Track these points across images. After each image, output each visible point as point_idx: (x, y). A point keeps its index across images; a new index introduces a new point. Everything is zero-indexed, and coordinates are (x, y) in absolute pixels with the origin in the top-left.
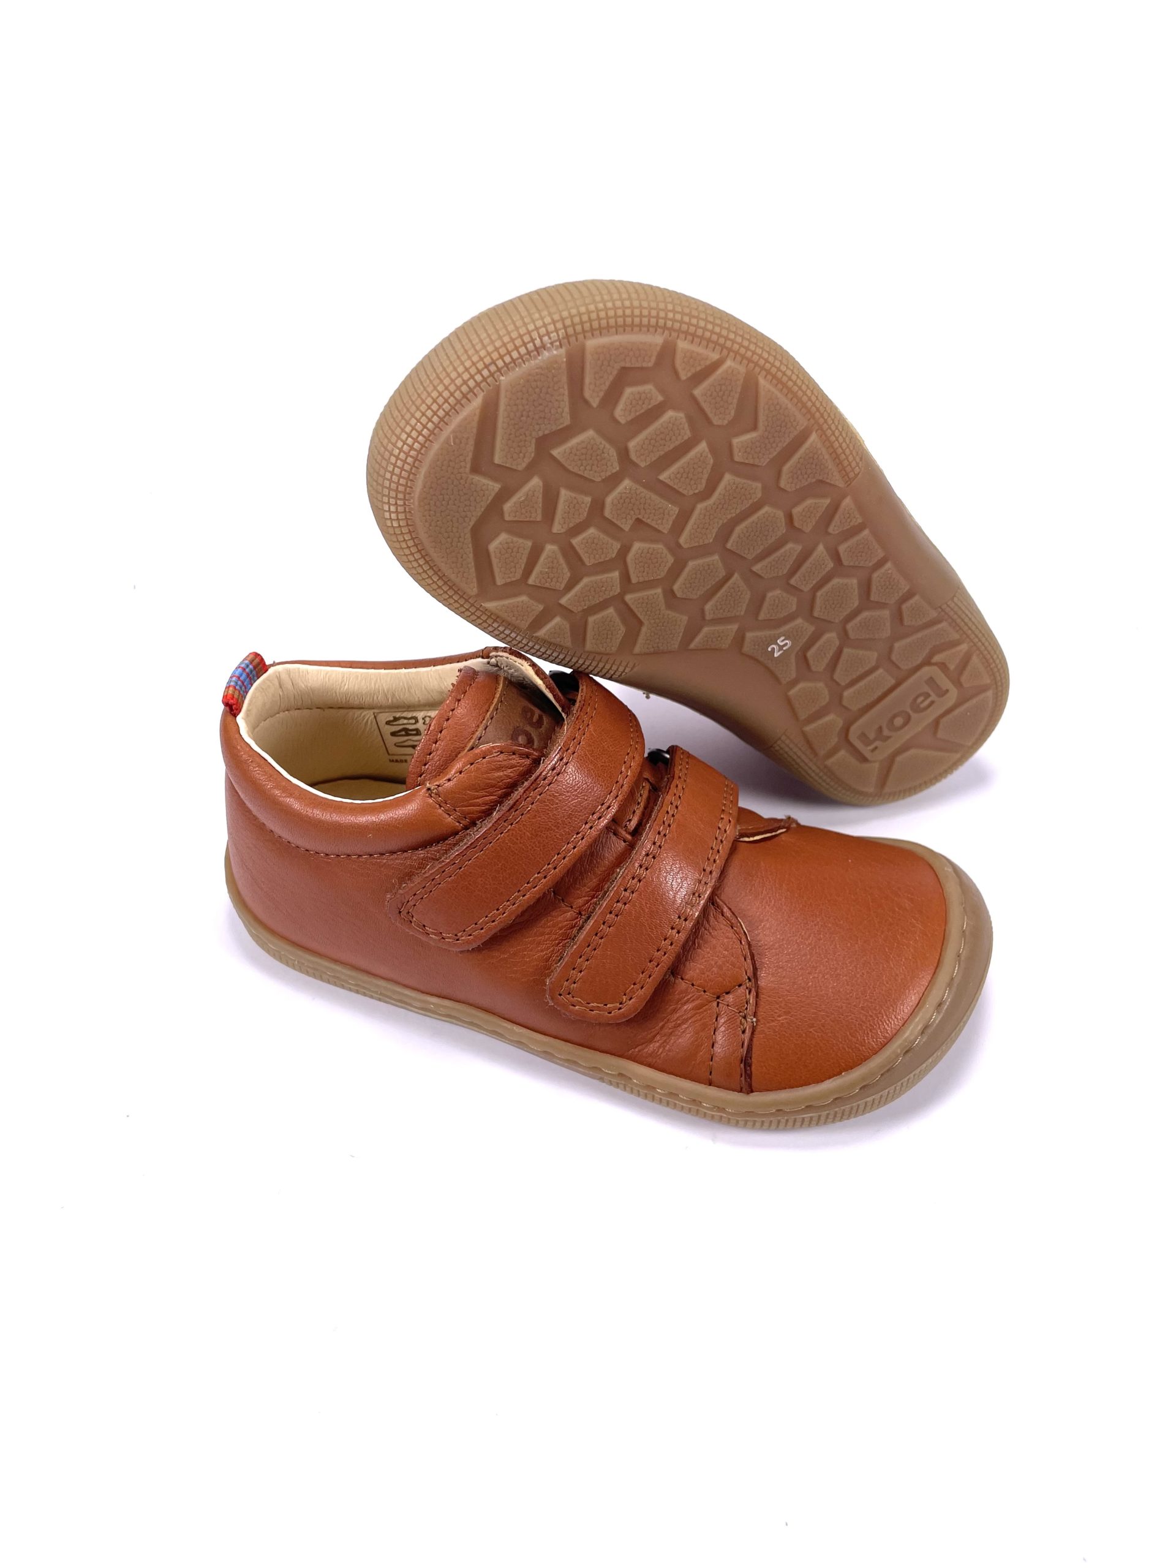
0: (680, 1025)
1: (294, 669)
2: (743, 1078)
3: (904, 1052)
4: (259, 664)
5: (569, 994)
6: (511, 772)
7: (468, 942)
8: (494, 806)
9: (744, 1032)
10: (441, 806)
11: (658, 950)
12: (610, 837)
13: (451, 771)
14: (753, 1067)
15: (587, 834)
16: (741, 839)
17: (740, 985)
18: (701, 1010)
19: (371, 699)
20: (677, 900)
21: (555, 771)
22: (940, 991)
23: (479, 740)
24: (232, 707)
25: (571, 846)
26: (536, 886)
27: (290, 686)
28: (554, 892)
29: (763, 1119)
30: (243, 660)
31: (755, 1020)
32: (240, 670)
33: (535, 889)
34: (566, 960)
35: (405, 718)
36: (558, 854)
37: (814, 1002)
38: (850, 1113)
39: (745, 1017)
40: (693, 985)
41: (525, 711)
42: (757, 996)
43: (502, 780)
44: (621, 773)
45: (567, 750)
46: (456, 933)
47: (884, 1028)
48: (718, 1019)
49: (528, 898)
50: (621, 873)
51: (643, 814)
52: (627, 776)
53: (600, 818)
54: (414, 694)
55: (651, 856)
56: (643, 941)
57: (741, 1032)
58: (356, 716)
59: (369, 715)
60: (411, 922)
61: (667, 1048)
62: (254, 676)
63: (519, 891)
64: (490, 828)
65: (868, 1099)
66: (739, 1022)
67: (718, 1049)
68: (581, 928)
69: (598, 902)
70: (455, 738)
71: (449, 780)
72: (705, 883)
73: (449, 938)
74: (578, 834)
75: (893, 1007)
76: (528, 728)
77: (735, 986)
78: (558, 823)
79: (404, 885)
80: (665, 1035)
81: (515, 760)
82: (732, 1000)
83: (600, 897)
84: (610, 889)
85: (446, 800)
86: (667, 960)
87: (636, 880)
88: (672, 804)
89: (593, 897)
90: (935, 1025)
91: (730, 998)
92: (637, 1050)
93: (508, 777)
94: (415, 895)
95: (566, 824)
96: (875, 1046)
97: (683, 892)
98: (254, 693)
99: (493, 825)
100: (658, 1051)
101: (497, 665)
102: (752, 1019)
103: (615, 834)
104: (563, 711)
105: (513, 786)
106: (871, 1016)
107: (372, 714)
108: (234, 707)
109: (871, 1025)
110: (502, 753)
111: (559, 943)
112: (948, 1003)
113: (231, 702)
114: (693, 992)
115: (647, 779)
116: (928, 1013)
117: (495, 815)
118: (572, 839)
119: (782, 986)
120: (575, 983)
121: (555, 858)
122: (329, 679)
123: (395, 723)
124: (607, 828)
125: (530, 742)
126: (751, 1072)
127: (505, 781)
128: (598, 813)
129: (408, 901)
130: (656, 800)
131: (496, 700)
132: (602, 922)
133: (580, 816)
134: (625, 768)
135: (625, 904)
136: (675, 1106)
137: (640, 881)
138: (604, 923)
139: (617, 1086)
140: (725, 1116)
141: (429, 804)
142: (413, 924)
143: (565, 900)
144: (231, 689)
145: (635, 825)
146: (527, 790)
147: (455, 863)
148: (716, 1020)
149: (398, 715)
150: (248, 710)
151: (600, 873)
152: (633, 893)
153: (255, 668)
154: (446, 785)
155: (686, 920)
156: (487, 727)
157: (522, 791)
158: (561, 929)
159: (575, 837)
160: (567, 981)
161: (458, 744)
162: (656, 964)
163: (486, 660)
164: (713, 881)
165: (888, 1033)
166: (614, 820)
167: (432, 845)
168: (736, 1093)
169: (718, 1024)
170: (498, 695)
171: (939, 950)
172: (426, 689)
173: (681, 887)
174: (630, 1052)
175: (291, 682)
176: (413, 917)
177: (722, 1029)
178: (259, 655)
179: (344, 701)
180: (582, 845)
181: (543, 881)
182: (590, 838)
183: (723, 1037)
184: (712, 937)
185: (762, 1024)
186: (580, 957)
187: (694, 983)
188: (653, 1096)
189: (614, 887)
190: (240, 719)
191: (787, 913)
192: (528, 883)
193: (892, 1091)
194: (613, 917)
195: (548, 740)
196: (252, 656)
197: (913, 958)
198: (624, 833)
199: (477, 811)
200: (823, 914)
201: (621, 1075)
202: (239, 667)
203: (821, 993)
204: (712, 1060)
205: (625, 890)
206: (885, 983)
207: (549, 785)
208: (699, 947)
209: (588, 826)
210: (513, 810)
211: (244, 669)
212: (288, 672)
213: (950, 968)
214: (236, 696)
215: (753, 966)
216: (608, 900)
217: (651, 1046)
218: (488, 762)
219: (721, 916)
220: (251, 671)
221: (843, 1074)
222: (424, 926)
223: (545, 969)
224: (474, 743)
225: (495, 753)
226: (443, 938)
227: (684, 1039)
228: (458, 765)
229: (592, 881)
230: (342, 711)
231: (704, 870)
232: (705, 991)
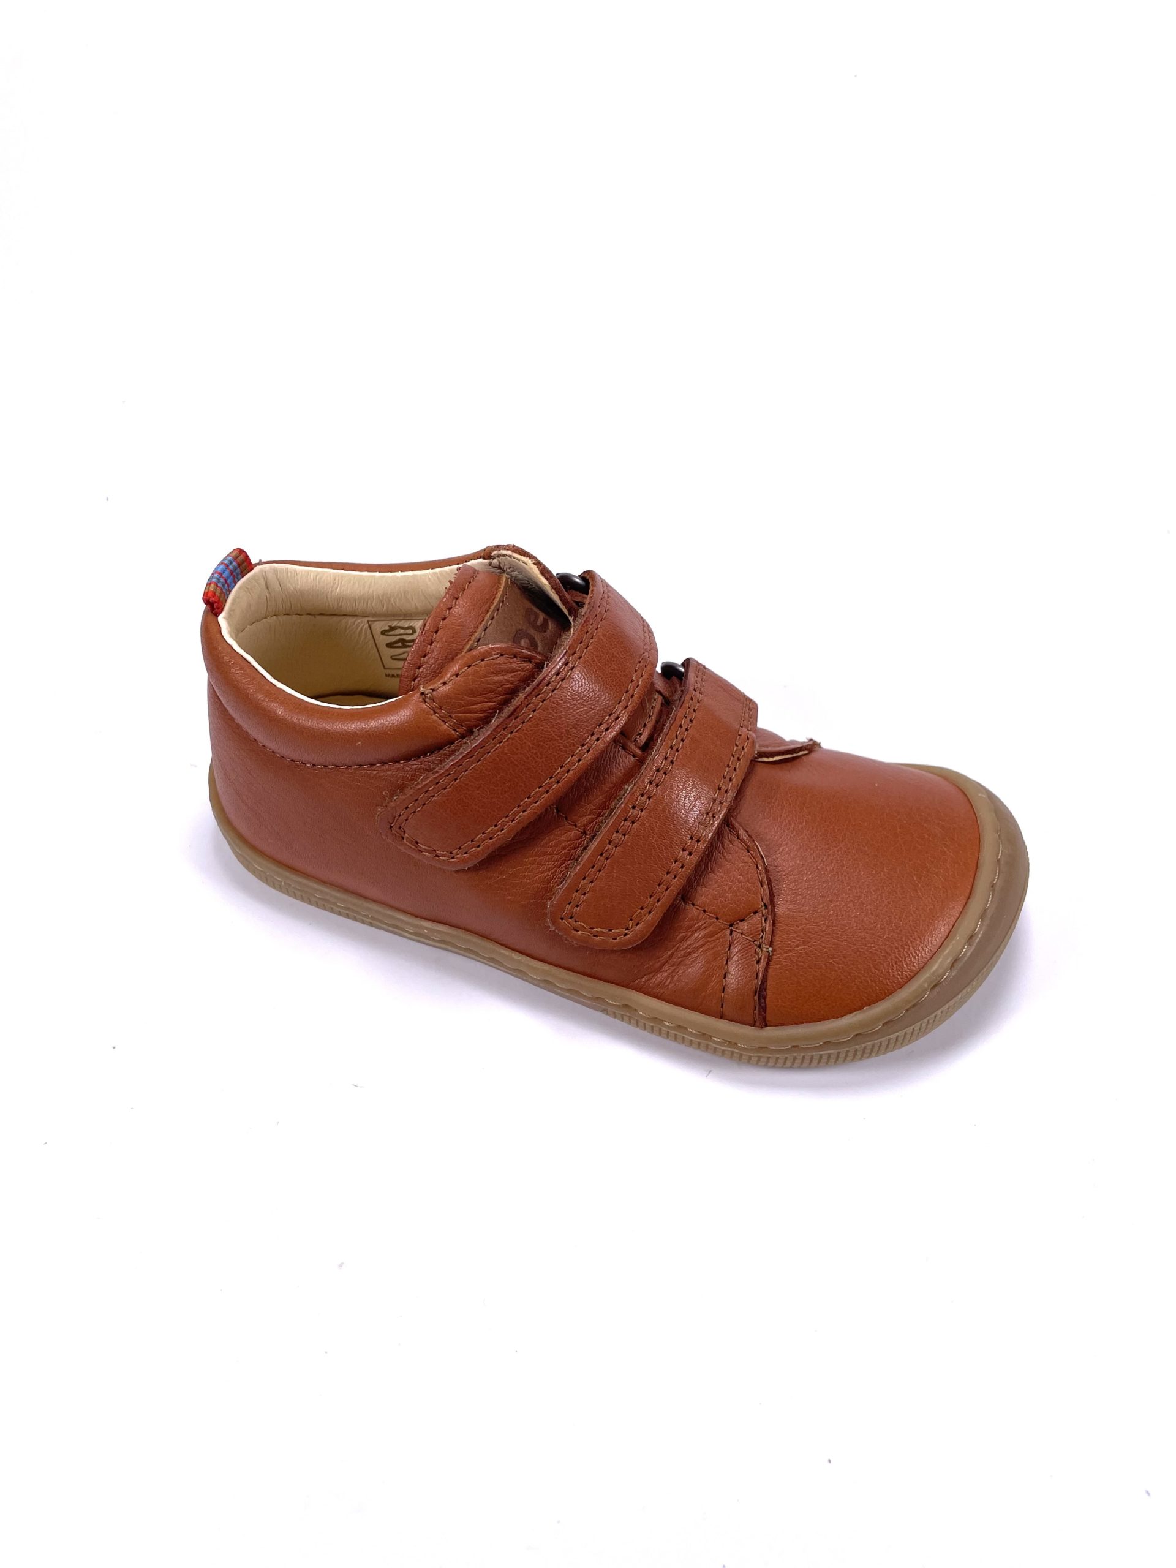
0: (690, 954)
1: (283, 569)
2: (756, 1012)
3: (932, 985)
4: (243, 562)
5: (571, 918)
6: (512, 677)
7: (464, 861)
8: (492, 713)
9: (758, 962)
10: (435, 713)
11: (668, 873)
12: (619, 751)
13: (446, 674)
14: (768, 999)
15: (593, 746)
16: (760, 760)
17: (755, 913)
18: (712, 939)
19: (365, 606)
20: (690, 819)
21: (559, 676)
22: (971, 922)
23: (478, 641)
24: (213, 604)
25: (575, 758)
26: (537, 801)
27: (277, 588)
28: (557, 809)
29: (778, 1056)
30: (226, 557)
31: (770, 949)
32: (222, 566)
33: (536, 805)
34: (569, 881)
35: (402, 628)
36: (562, 767)
37: (835, 931)
38: (872, 1051)
39: (760, 947)
40: (704, 911)
41: (528, 613)
42: (774, 925)
43: (502, 686)
44: (632, 682)
45: (573, 654)
46: (451, 850)
47: (911, 961)
48: (731, 948)
49: (528, 814)
50: (629, 789)
51: (655, 728)
52: (638, 686)
53: (607, 729)
54: (410, 600)
55: (662, 772)
56: (652, 862)
57: (755, 962)
58: (349, 625)
59: (363, 623)
60: (403, 838)
61: (675, 979)
62: (238, 574)
63: (519, 806)
64: (489, 736)
65: (891, 1036)
66: (753, 951)
67: (731, 980)
68: (585, 848)
69: (604, 821)
70: (452, 640)
71: (444, 683)
72: (720, 803)
73: (443, 856)
74: (583, 745)
75: (920, 938)
76: (532, 632)
77: (750, 913)
78: (562, 733)
79: (395, 798)
80: (673, 966)
81: (517, 664)
82: (746, 927)
83: (606, 815)
84: (618, 806)
85: (440, 705)
86: (676, 884)
87: (645, 797)
88: (686, 717)
89: (599, 815)
90: (966, 959)
91: (744, 926)
92: (643, 980)
93: (508, 681)
94: (407, 808)
95: (571, 735)
96: (900, 979)
97: (696, 811)
98: (237, 592)
99: (491, 733)
100: (666, 982)
101: (499, 567)
102: (768, 948)
103: (624, 748)
104: (570, 614)
105: (513, 692)
106: (897, 948)
107: (366, 622)
108: (215, 605)
109: (896, 957)
110: (502, 655)
111: (561, 864)
112: (980, 936)
113: (212, 599)
114: (704, 919)
115: (660, 693)
116: (957, 945)
117: (494, 722)
118: (577, 751)
119: (801, 914)
120: (577, 906)
121: (558, 771)
122: (319, 582)
123: (391, 633)
124: (614, 741)
125: (533, 645)
126: (766, 1006)
127: (505, 686)
128: (605, 724)
129: (400, 815)
130: (669, 713)
131: (496, 601)
132: (608, 841)
133: (586, 726)
134: (636, 677)
135: (633, 822)
136: (683, 1040)
137: (649, 798)
138: (610, 843)
139: (622, 1019)
140: (737, 1051)
141: (423, 710)
142: (405, 841)
143: (569, 818)
144: (212, 585)
145: (645, 739)
146: (528, 695)
147: (450, 774)
148: (729, 949)
149: (394, 624)
150: (231, 610)
151: (606, 789)
152: (642, 811)
153: (239, 565)
154: (441, 689)
155: (698, 841)
156: (487, 628)
157: (523, 697)
158: (564, 848)
159: (580, 748)
160: (569, 904)
161: (455, 645)
162: (665, 888)
163: (487, 561)
164: (729, 800)
165: (914, 966)
166: (623, 733)
167: (426, 755)
168: (750, 1027)
169: (731, 953)
170: (499, 595)
171: (972, 880)
172: (423, 594)
173: (694, 806)
174: (637, 982)
175: (278, 582)
176: (405, 832)
177: (736, 958)
178: (244, 551)
179: (336, 606)
180: (588, 757)
181: (545, 795)
182: (597, 750)
183: (736, 967)
184: (727, 861)
185: (778, 954)
186: (584, 879)
187: (706, 910)
188: (660, 1030)
189: (622, 803)
190: (222, 619)
191: (808, 837)
192: (528, 798)
193: (918, 1028)
194: (621, 836)
195: (553, 644)
196: (236, 552)
197: (943, 887)
198: (633, 746)
199: (474, 719)
200: (847, 840)
201: (626, 1006)
202: (221, 563)
203: (843, 922)
204: (723, 992)
205: (634, 808)
206: (913, 913)
207: (553, 691)
208: (712, 871)
209: (594, 738)
210: (513, 717)
211: (227, 566)
212: (276, 571)
213: (982, 899)
214: (218, 594)
215: (770, 893)
216: (615, 817)
217: (659, 976)
218: (487, 665)
219: (736, 839)
220: (235, 569)
221: (865, 1008)
222: (417, 843)
223: (546, 892)
224: (472, 645)
225: (495, 655)
226: (437, 856)
227: (694, 969)
228: (455, 668)
229: (598, 798)
230: (335, 619)
231: (720, 789)
232: (717, 918)
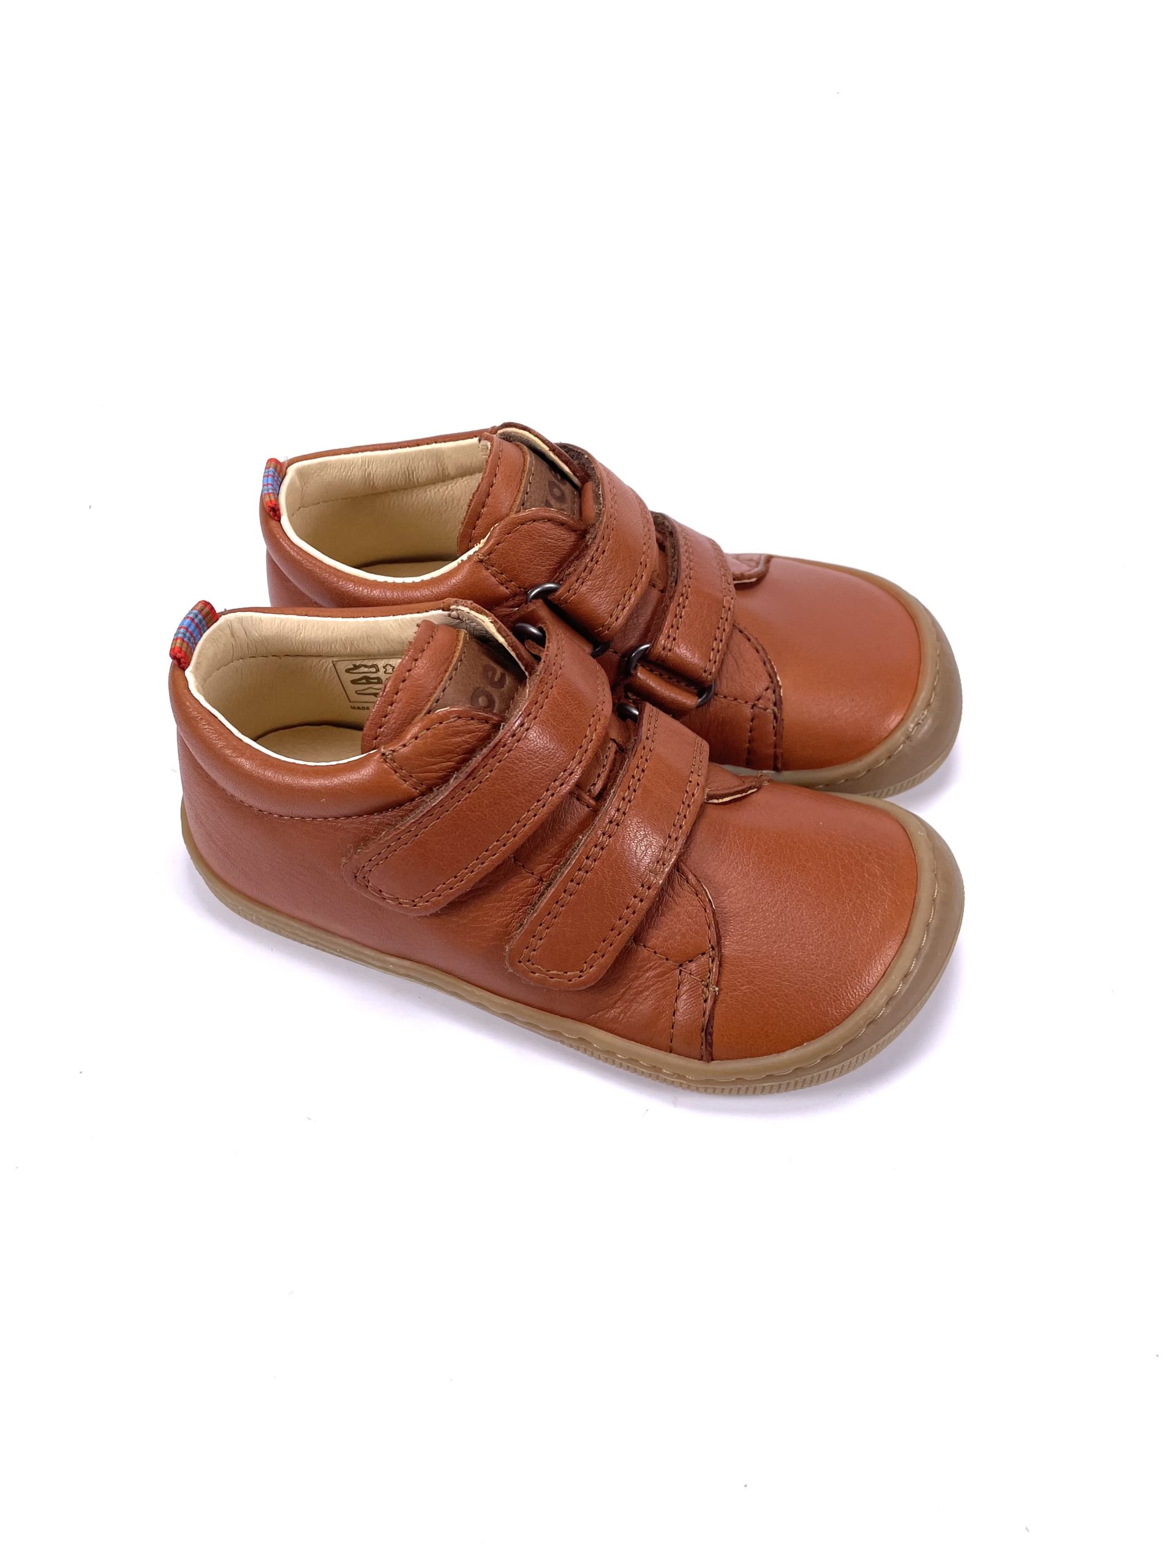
0: (641, 992)
1: (247, 617)
2: (703, 1047)
3: (867, 1023)
4: (208, 614)
5: (529, 961)
6: (470, 738)
7: (426, 908)
8: (451, 772)
9: (705, 1001)
10: (396, 772)
11: (620, 919)
12: (573, 802)
13: (406, 736)
14: (714, 1035)
15: (549, 801)
16: (710, 801)
17: (703, 954)
18: (662, 979)
19: (329, 648)
20: (641, 867)
21: (515, 738)
22: (907, 962)
23: (437, 702)
24: (180, 660)
25: (531, 813)
26: (495, 854)
27: (242, 634)
28: (514, 858)
29: (723, 1087)
30: (192, 610)
31: (717, 989)
32: (188, 620)
33: (494, 857)
34: (526, 927)
35: (366, 666)
36: (518, 822)
37: (778, 971)
38: (812, 1081)
39: (707, 986)
40: (655, 953)
41: (486, 668)
42: (720, 965)
43: (460, 746)
44: (586, 737)
45: (528, 715)
46: (412, 899)
47: (849, 999)
48: (680, 987)
49: (487, 866)
50: (583, 841)
51: (608, 777)
52: (592, 740)
53: (562, 784)
54: (373, 644)
55: (614, 823)
56: (605, 909)
57: (703, 1001)
58: (314, 664)
59: (328, 663)
60: (367, 886)
61: (628, 1015)
62: (203, 626)
63: (477, 859)
64: (447, 795)
65: (829, 1069)
66: (701, 991)
67: (679, 1017)
68: (542, 894)
69: (559, 870)
70: (412, 701)
71: (404, 746)
72: (670, 850)
73: (406, 903)
74: (538, 801)
75: (858, 978)
76: (489, 689)
77: (699, 954)
78: (518, 791)
79: (359, 851)
80: (626, 1002)
81: (474, 725)
82: (694, 968)
83: (561, 863)
84: (572, 856)
85: (399, 765)
86: (628, 929)
87: (598, 848)
88: (638, 767)
89: (554, 864)
90: (900, 997)
91: (693, 966)
92: (598, 1015)
93: (466, 742)
94: (370, 860)
95: (527, 792)
96: (838, 1017)
97: (647, 860)
98: (204, 644)
99: (450, 793)
100: (619, 1018)
101: (458, 618)
102: (714, 989)
103: (578, 799)
104: (526, 669)
105: (471, 752)
106: (836, 987)
107: (331, 662)
108: (182, 660)
109: (834, 996)
110: (459, 718)
111: (519, 909)
112: (914, 974)
113: (179, 655)
114: (655, 960)
115: (614, 740)
116: (894, 984)
117: (452, 782)
118: (533, 807)
119: (747, 955)
120: (534, 950)
121: (515, 826)
122: (283, 628)
123: (354, 671)
124: (570, 793)
125: (491, 704)
126: (712, 1042)
127: (463, 747)
128: (560, 780)
129: (364, 867)
130: (622, 763)
131: (455, 660)
132: (563, 890)
133: (541, 783)
134: (590, 732)
135: (587, 872)
136: (635, 1071)
137: (602, 849)
138: (565, 891)
139: (578, 1049)
140: (684, 1082)
141: (385, 770)
142: (369, 888)
143: (525, 866)
144: (179, 641)
145: (599, 789)
146: (485, 757)
147: (411, 831)
148: (678, 988)
149: (358, 663)
150: (198, 663)
151: (562, 839)
152: (595, 861)
153: (204, 617)
154: (401, 751)
155: (649, 888)
156: (445, 689)
157: (480, 759)
158: (521, 895)
159: (535, 804)
160: (527, 948)
161: (415, 706)
162: (618, 933)
163: (446, 613)
164: (679, 848)
165: (852, 1004)
166: (578, 785)
167: (388, 810)
168: (697, 1061)
169: (680, 992)
170: (457, 654)
171: (908, 919)
172: (385, 638)
173: (645, 855)
174: (591, 1017)
175: (243, 630)
176: (369, 881)
177: (684, 997)
178: (209, 603)
179: (300, 650)
180: (543, 812)
181: (503, 848)
182: (552, 805)
183: (685, 1006)
184: (676, 904)
185: (724, 993)
186: (541, 925)
187: (657, 951)
188: (614, 1061)
189: (576, 854)
190: (189, 673)
191: (754, 879)
192: (486, 851)
193: (854, 1061)
194: (575, 885)
195: (509, 701)
196: (200, 606)
197: (881, 927)
198: (587, 798)
199: (434, 778)
200: (791, 880)
201: (581, 1039)
202: (187, 617)
203: (785, 963)
204: (673, 1028)
205: (587, 858)
206: (851, 953)
207: (509, 752)
208: (663, 914)
209: (549, 793)
210: (471, 778)
211: (193, 620)
212: (241, 620)
213: (918, 937)
214: (184, 649)
215: (717, 935)
216: (569, 868)
217: (612, 1012)
218: (446, 728)
219: (685, 883)
220: (200, 621)
221: (805, 1044)
222: (381, 891)
223: (505, 935)
224: (431, 706)
225: (453, 718)
226: (400, 903)
227: (645, 1005)
228: (414, 730)
229: (554, 848)
230: (300, 659)
231: (670, 837)
232: (667, 959)
